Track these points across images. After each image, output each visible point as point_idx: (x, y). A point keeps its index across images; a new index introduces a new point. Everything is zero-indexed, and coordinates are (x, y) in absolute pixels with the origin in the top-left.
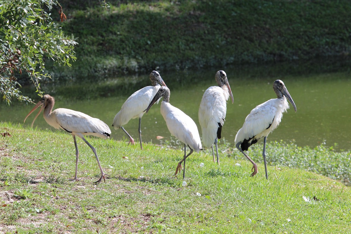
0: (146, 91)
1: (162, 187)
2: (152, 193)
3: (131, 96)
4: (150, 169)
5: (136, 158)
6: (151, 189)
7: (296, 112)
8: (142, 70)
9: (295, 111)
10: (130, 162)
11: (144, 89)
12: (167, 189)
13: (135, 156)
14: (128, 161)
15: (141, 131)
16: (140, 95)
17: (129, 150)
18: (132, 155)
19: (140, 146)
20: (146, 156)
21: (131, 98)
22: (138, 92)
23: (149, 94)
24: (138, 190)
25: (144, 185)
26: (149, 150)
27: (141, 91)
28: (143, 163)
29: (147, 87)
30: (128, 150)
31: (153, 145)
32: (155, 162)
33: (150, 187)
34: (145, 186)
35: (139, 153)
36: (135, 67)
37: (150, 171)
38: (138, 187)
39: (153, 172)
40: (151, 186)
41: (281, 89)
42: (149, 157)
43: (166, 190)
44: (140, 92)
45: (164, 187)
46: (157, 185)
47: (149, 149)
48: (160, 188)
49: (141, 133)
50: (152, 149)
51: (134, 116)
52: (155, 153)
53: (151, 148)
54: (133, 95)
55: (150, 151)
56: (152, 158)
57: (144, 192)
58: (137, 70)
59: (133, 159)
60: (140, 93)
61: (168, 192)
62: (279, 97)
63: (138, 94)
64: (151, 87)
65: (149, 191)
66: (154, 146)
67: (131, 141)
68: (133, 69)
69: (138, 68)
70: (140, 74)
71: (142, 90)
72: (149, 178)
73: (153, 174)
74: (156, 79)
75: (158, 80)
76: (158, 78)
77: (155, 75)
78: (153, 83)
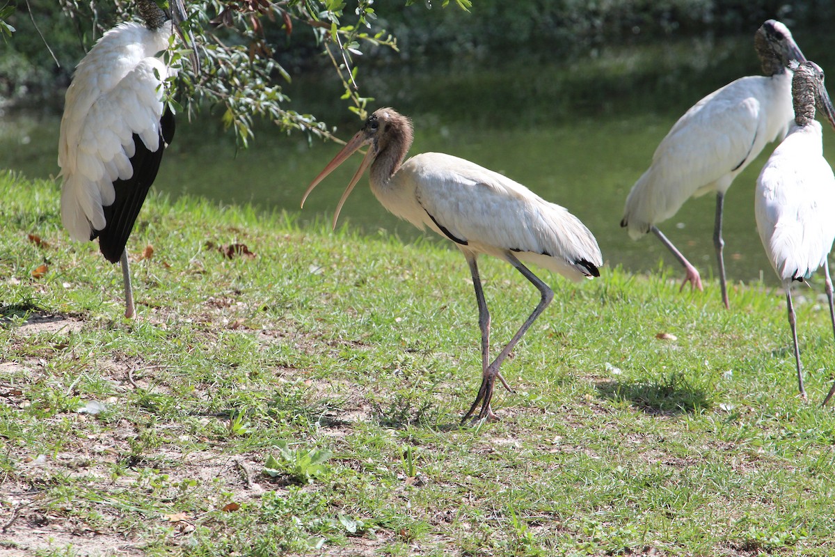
0: (741, 94)
1: (800, 445)
2: (762, 468)
3: (685, 116)
4: (757, 379)
5: (704, 338)
6: (759, 451)
8: (729, 17)
10: (684, 353)
11: (733, 89)
12: (818, 453)
13: (702, 332)
14: (675, 348)
15: (722, 242)
16: (718, 111)
17: (680, 308)
18: (691, 329)
19: (720, 295)
20: (741, 330)
21: (685, 123)
23: (752, 106)
24: (714, 454)
25: (735, 436)
26: (754, 308)
27: (722, 92)
28: (730, 358)
29: (744, 81)
30: (676, 308)
31: (769, 290)
32: (774, 353)
33: (756, 443)
34: (738, 442)
35: (715, 320)
36: (702, 6)
37: (756, 384)
38: (713, 443)
39: (767, 389)
40: (761, 441)
42: (751, 336)
43: (816, 456)
44: (717, 99)
45: (808, 445)
46: (784, 438)
47: (753, 305)
48: (792, 448)
49: (722, 248)
50: (763, 307)
51: (700, 188)
52: (773, 322)
53: (759, 302)
54: (693, 111)
55: (755, 314)
56: (765, 338)
57: (734, 462)
58: (708, 18)
59: (695, 342)
60: (720, 103)
61: (822, 464)
63: (712, 107)
64: (757, 80)
65: (753, 458)
66: (770, 295)
67: (690, 277)
68: (694, 15)
69: (714, 12)
70: (721, 32)
71: (724, 90)
72: (753, 410)
73: (766, 398)
74: (774, 51)
75: (781, 53)
76: (781, 46)
77: (770, 36)
78: (764, 64)
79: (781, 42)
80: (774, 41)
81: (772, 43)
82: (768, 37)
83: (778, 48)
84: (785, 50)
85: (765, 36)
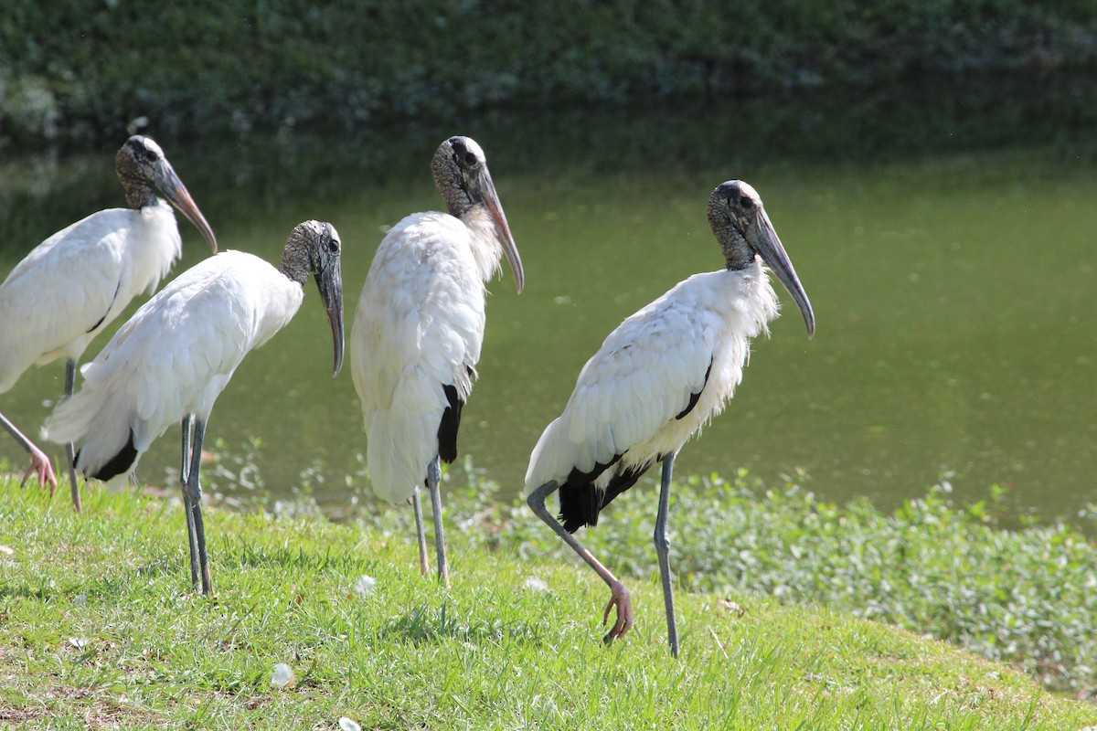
0: (100, 231)
1: (174, 691)
2: (125, 721)
3: (26, 259)
4: (118, 605)
5: (49, 552)
6: (121, 700)
7: (810, 339)
8: (78, 130)
9: (810, 331)
10: (22, 571)
11: (89, 225)
12: (198, 702)
13: (46, 543)
14: (11, 564)
16: (70, 254)
17: (17, 511)
18: (31, 539)
19: (70, 495)
20: (98, 540)
21: (26, 269)
22: (59, 236)
23: (114, 247)
24: (61, 704)
25: (90, 680)
26: (114, 511)
27: (76, 230)
28: (82, 578)
29: (104, 215)
30: (11, 512)
31: (134, 489)
32: (141, 570)
33: (117, 689)
34: (93, 688)
35: (64, 527)
36: (43, 115)
37: (117, 612)
38: (61, 690)
39: (132, 618)
40: (123, 686)
41: (746, 227)
42: (111, 548)
43: (194, 706)
44: (68, 238)
45: (184, 692)
46: (153, 683)
47: (114, 508)
48: (164, 696)
50: (126, 510)
51: (44, 354)
52: (140, 530)
53: (121, 504)
54: (38, 253)
55: (116, 520)
56: (130, 551)
57: (87, 714)
58: (51, 131)
59: (36, 558)
60: (71, 243)
61: (202, 716)
62: (735, 264)
63: (62, 249)
65: (113, 709)
66: (136, 495)
67: (37, 465)
68: (33, 128)
69: (58, 123)
70: (67, 149)
71: (79, 227)
72: (113, 646)
73: (130, 631)
74: (144, 175)
75: (153, 179)
76: (154, 170)
77: (140, 156)
78: (130, 194)
79: (154, 164)
80: (145, 163)
81: (142, 165)
82: (137, 158)
83: (149, 172)
84: (158, 175)
85: (133, 156)
